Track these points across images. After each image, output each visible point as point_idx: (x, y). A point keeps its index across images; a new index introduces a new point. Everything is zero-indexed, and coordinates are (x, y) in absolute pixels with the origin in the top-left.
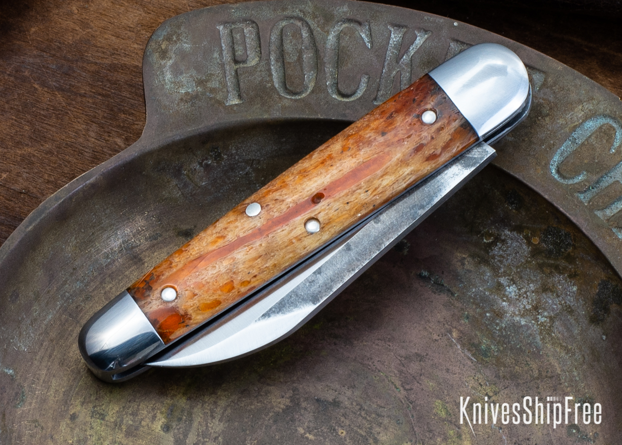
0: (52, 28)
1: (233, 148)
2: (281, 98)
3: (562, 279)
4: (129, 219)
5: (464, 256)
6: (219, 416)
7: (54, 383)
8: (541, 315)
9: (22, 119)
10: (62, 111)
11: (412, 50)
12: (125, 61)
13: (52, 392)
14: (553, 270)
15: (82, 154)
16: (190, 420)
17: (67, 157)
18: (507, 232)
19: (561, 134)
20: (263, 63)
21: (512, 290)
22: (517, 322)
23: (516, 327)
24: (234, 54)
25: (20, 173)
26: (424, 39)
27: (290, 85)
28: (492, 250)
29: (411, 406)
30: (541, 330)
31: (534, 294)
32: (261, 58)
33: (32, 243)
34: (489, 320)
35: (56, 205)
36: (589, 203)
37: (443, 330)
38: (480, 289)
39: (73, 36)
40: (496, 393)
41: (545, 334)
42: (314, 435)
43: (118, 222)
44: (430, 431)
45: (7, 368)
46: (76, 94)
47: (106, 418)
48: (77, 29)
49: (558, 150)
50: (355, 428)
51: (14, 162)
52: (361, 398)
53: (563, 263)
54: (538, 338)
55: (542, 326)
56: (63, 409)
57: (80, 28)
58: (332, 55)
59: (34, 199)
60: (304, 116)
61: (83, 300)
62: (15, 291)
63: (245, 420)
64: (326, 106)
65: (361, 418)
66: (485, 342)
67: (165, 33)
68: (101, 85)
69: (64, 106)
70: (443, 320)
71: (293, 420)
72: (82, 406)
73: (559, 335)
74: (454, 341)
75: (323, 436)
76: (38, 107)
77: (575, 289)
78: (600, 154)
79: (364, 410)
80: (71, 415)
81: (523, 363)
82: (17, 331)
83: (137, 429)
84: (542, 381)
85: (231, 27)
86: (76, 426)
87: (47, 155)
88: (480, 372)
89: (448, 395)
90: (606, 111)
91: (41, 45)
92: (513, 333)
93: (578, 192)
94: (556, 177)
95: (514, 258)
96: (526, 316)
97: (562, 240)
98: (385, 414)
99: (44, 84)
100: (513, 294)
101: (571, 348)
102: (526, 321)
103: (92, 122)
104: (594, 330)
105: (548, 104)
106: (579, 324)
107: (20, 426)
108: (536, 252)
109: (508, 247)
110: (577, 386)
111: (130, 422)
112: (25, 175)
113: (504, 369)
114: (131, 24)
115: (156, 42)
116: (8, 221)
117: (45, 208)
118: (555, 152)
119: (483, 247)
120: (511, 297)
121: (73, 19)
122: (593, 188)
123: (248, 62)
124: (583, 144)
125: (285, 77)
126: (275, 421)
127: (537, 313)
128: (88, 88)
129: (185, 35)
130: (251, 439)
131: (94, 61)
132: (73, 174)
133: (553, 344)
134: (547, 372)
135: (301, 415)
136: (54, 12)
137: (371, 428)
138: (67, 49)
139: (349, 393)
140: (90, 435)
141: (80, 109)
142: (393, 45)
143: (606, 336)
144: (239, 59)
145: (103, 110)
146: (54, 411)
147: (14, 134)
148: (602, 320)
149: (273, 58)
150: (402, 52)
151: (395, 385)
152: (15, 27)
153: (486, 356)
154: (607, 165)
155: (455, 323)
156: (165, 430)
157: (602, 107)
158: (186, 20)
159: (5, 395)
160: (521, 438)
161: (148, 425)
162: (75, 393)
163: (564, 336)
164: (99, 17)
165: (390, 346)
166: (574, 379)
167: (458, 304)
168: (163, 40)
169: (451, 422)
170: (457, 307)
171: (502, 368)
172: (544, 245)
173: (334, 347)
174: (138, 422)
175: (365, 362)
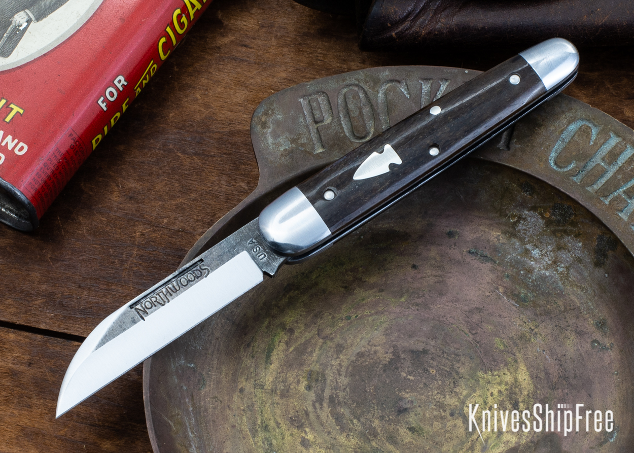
2: (352, 143)
3: (570, 239)
5: (498, 234)
6: (344, 374)
7: (224, 368)
8: (559, 267)
11: (439, 94)
13: (223, 375)
14: (563, 234)
16: (324, 380)
18: (526, 212)
19: (553, 138)
20: (336, 120)
21: (536, 253)
22: (544, 274)
23: (543, 278)
24: (314, 118)
26: (446, 86)
27: (357, 133)
28: (517, 227)
29: (478, 345)
30: (561, 277)
31: (552, 253)
32: (333, 117)
34: (523, 276)
36: (581, 182)
37: (492, 289)
38: (513, 255)
40: (536, 327)
41: (564, 280)
42: (413, 376)
44: (495, 360)
45: (189, 364)
47: (265, 388)
48: (202, 110)
49: (553, 149)
50: (442, 367)
52: (442, 345)
53: (569, 228)
54: (560, 284)
55: (561, 274)
56: (233, 386)
57: (204, 109)
58: (383, 107)
61: (235, 307)
63: (363, 373)
65: (444, 360)
66: (523, 292)
67: (262, 110)
68: (225, 147)
70: (490, 281)
71: (397, 368)
72: (246, 381)
73: (575, 279)
74: (501, 295)
75: (419, 376)
77: (580, 244)
78: (583, 147)
79: (445, 353)
80: (239, 389)
81: (552, 303)
83: (288, 391)
84: (567, 313)
85: (309, 98)
88: (523, 313)
89: (503, 333)
90: (583, 116)
92: (541, 282)
93: (572, 176)
94: (555, 167)
95: (534, 229)
96: (549, 269)
97: (566, 212)
98: (461, 353)
100: (537, 255)
101: (585, 287)
102: (549, 273)
104: (598, 271)
106: (587, 269)
107: (205, 402)
108: (549, 223)
109: (528, 223)
110: (593, 313)
111: (282, 388)
113: (540, 309)
114: (240, 101)
115: (258, 117)
118: (551, 151)
119: (511, 225)
120: (536, 258)
121: (198, 103)
122: (582, 172)
123: (325, 121)
124: (570, 142)
125: (352, 128)
126: (385, 371)
127: (556, 266)
128: (216, 151)
129: (277, 109)
130: (369, 386)
131: (218, 131)
133: (571, 285)
134: (570, 306)
135: (402, 364)
137: (453, 365)
139: (433, 343)
140: (256, 401)
142: (425, 94)
143: (608, 274)
144: (318, 120)
146: (227, 388)
148: (603, 263)
149: (341, 116)
150: (432, 97)
151: (465, 332)
153: (525, 301)
154: (589, 154)
155: (500, 282)
156: (308, 389)
157: (579, 114)
159: (190, 382)
160: (559, 355)
161: (295, 388)
163: (578, 279)
164: (216, 99)
165: (456, 305)
166: (590, 308)
167: (500, 268)
168: (262, 115)
169: (508, 352)
170: (500, 271)
171: (538, 308)
172: (553, 217)
173: (417, 312)
174: (288, 387)
175: (441, 319)
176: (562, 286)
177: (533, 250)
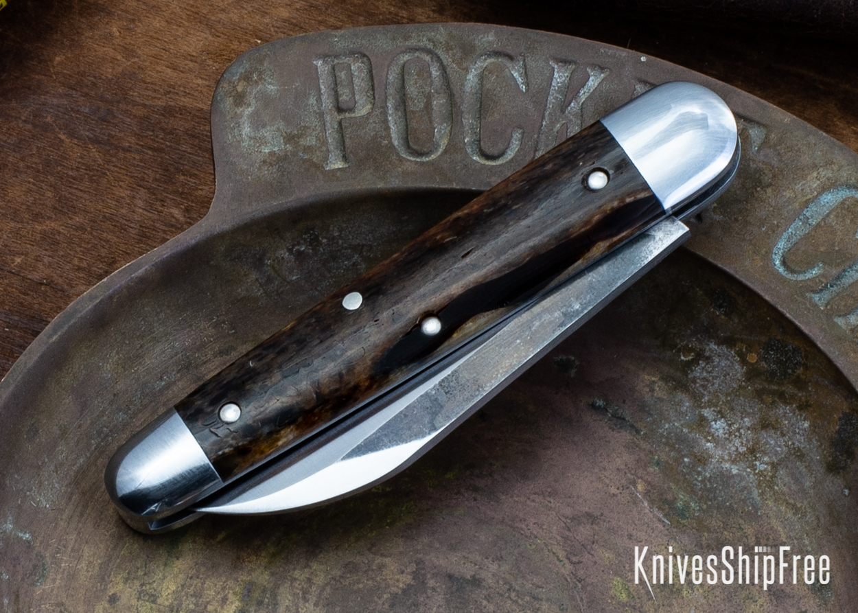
0: (83, 57)
1: (336, 229)
2: (401, 160)
3: (788, 412)
4: (191, 326)
5: (653, 379)
6: (315, 599)
7: (87, 551)
8: (760, 460)
9: (43, 181)
10: (98, 171)
11: (583, 95)
12: (184, 102)
13: (83, 564)
14: (776, 399)
15: (125, 230)
16: (274, 604)
17: (105, 235)
18: (713, 346)
19: (787, 212)
20: (378, 112)
21: (719, 427)
22: (727, 471)
23: (725, 478)
24: (337, 100)
25: (39, 256)
26: (599, 80)
27: (415, 142)
28: (692, 371)
29: (580, 585)
30: (760, 481)
31: (749, 432)
32: (374, 104)
33: (57, 360)
34: (688, 467)
35: (90, 307)
36: (826, 306)
37: (623, 481)
38: (676, 424)
39: (114, 69)
41: (765, 487)
43: (176, 330)
45: (21, 532)
46: (117, 148)
47: (159, 601)
48: (119, 58)
49: (784, 233)
51: (31, 241)
52: (510, 574)
53: (789, 389)
54: (755, 493)
55: (761, 476)
56: (99, 588)
57: (123, 57)
58: (472, 101)
59: (60, 294)
60: (434, 186)
62: (33, 424)
63: (351, 604)
64: (464, 171)
65: (510, 602)
66: (682, 498)
67: (241, 70)
68: (151, 135)
69: (101, 165)
70: (623, 467)
71: (416, 604)
72: (125, 583)
73: (785, 489)
74: (640, 496)
76: (64, 166)
77: (806, 425)
78: (841, 239)
79: (514, 590)
80: (109, 596)
81: (734, 527)
82: (35, 480)
85: (333, 62)
86: (117, 611)
87: (77, 232)
88: (675, 539)
89: (631, 570)
90: (851, 179)
91: (70, 80)
92: (720, 485)
93: (811, 291)
94: (781, 270)
95: (722, 382)
96: (739, 461)
97: (789, 358)
98: (544, 597)
99: (72, 134)
100: (721, 431)
101: (801, 507)
102: (738, 469)
103: (140, 186)
104: (832, 481)
105: (771, 170)
106: (812, 474)
107: (40, 610)
108: (752, 374)
109: (714, 367)
111: (192, 606)
112: (46, 260)
113: (709, 535)
114: (193, 51)
115: (230, 82)
116: (23, 323)
117: (75, 311)
118: (779, 237)
119: (680, 367)
120: (718, 436)
121: (113, 44)
122: (831, 286)
123: (356, 110)
124: (818, 224)
125: (407, 132)
126: (392, 606)
127: (754, 458)
128: (133, 140)
129: (269, 73)
131: (142, 102)
132: (112, 258)
133: (776, 501)
134: (768, 539)
135: (428, 597)
136: (86, 34)
138: (105, 86)
139: (494, 567)
141: (124, 169)
142: (557, 88)
143: (850, 489)
144: (344, 106)
145: (154, 169)
146: (87, 590)
147: (32, 203)
148: (844, 468)
149: (390, 105)
150: (570, 99)
151: (558, 557)
152: (32, 55)
153: (682, 515)
154: (851, 254)
155: (640, 472)
157: (844, 174)
158: (271, 51)
159: (18, 567)
162: (115, 566)
163: (791, 490)
164: (149, 41)
165: (550, 502)
166: (804, 549)
167: (644, 445)
168: (239, 80)
169: (634, 608)
170: (644, 450)
171: (705, 534)
172: (764, 364)
173: (473, 503)
174: (203, 607)
175: (517, 525)
176: (759, 499)
177: (715, 421)
